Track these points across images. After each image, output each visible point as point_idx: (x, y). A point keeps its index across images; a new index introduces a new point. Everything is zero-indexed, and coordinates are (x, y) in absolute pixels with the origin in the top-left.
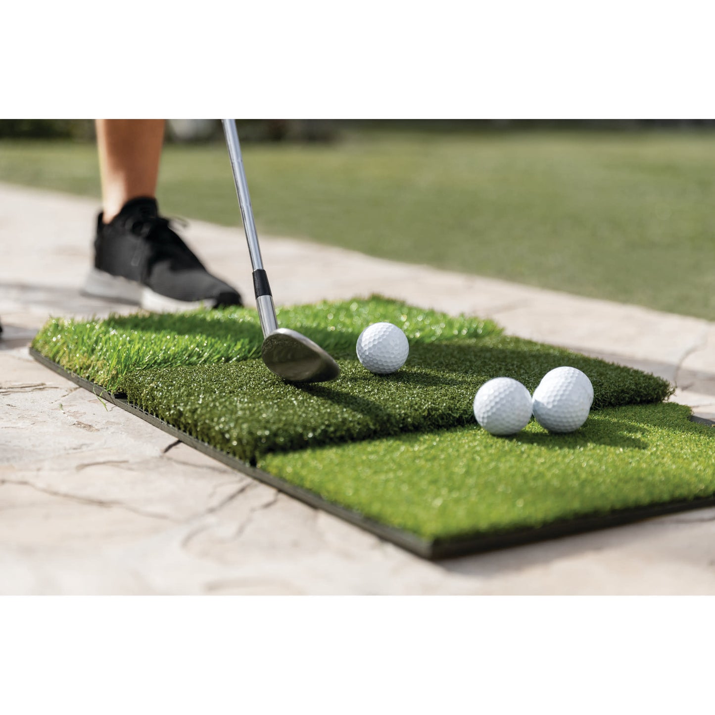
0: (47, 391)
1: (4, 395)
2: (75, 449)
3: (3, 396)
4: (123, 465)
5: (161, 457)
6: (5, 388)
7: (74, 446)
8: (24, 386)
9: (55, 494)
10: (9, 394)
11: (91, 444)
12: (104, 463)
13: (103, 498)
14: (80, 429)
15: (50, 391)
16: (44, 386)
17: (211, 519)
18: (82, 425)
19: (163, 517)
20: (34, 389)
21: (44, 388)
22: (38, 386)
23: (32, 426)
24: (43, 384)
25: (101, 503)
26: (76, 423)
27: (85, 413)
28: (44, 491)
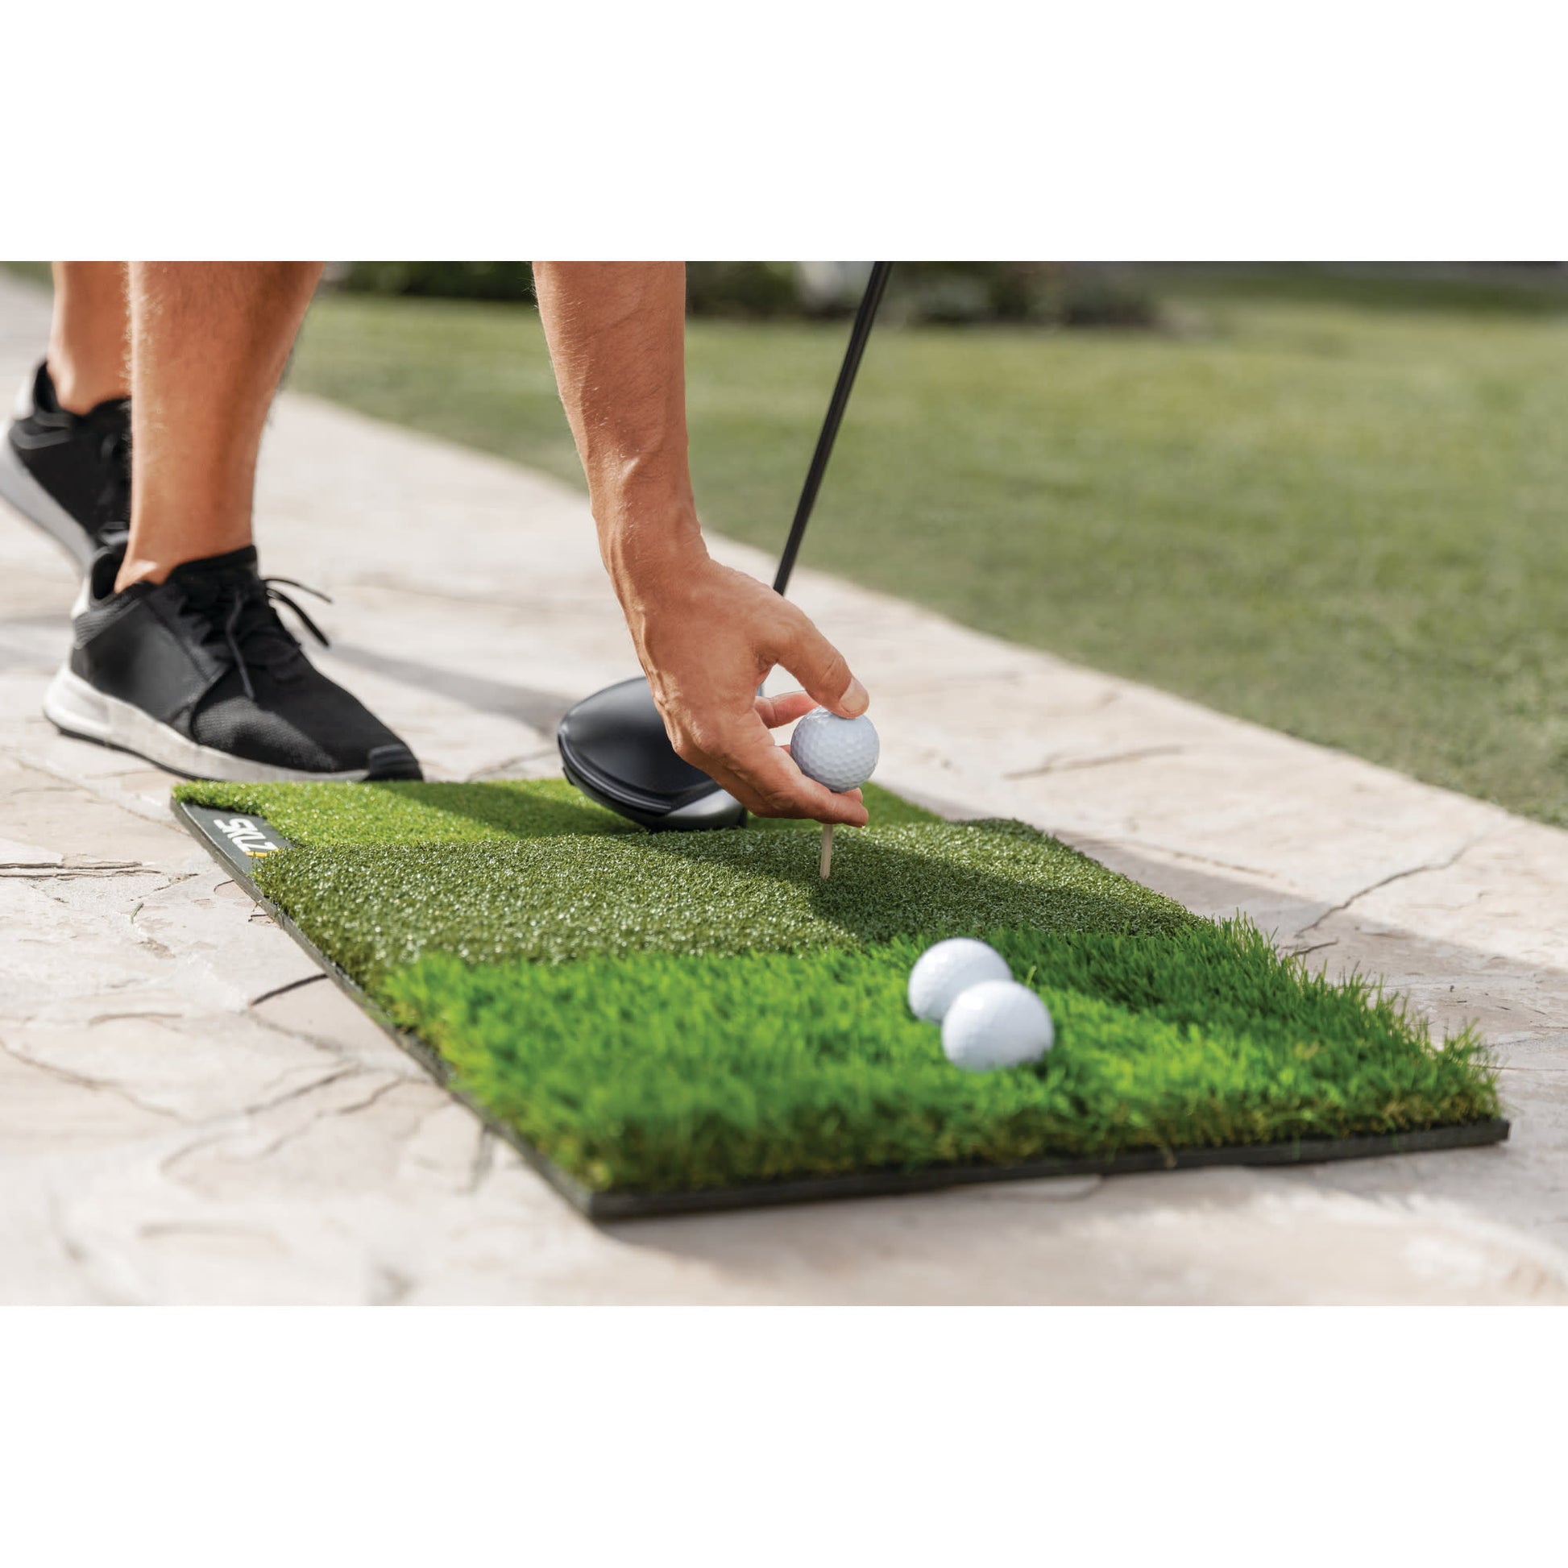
0: (138, 878)
1: (62, 880)
2: (114, 987)
3: (60, 882)
4: (168, 1022)
5: (242, 1013)
6: (69, 868)
7: (116, 982)
8: (103, 865)
9: (29, 1061)
10: (72, 879)
11: (146, 980)
12: (142, 1016)
13: (96, 1074)
14: (145, 953)
15: (142, 878)
16: (137, 868)
17: (243, 1124)
18: (154, 946)
19: (169, 1113)
20: (117, 872)
21: (134, 872)
22: (128, 867)
23: (70, 940)
24: (136, 865)
25: (90, 1084)
26: (146, 940)
27: (170, 924)
28: (15, 1055)
